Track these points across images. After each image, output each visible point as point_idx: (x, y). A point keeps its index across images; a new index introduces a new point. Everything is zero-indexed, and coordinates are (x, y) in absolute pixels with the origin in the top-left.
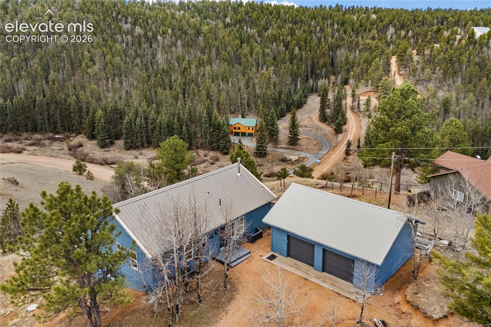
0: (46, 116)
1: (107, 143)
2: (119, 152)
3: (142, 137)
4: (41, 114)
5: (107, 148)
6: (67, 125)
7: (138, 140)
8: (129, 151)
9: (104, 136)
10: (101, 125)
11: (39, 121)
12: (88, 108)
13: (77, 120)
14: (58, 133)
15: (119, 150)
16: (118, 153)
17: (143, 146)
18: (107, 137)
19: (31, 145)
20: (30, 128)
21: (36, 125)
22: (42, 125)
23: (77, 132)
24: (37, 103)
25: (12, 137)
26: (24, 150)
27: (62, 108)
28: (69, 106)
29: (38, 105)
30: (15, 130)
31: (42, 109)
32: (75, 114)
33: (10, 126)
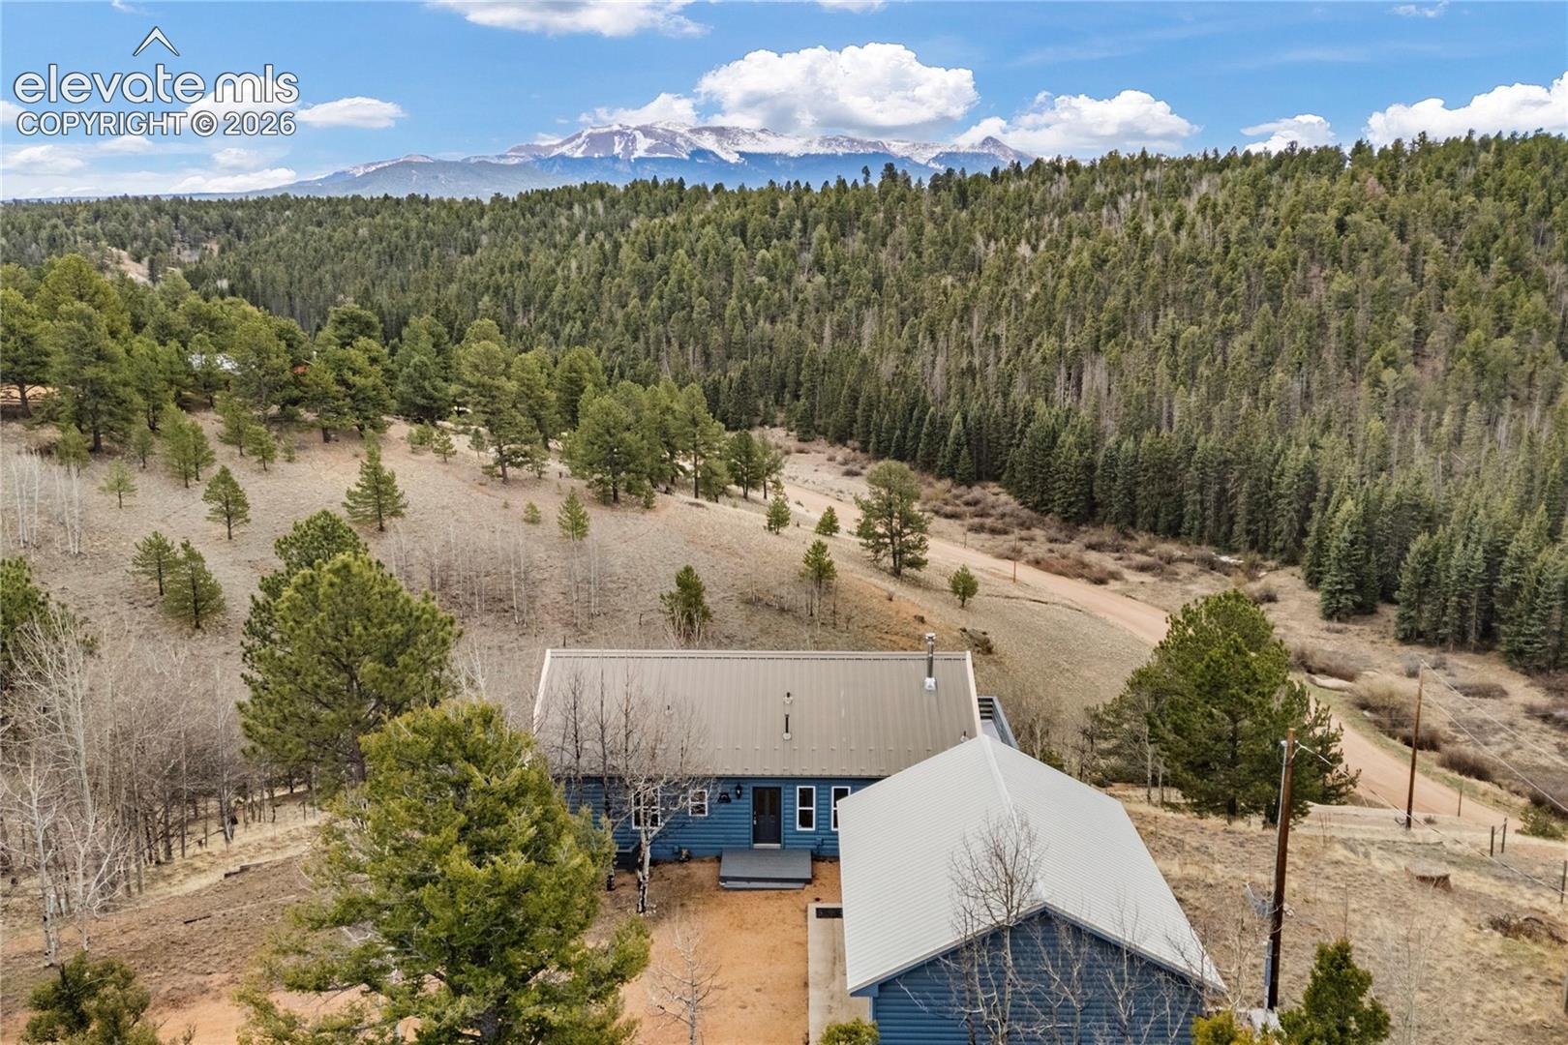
0: (1211, 496)
1: (1346, 606)
2: (1373, 642)
3: (1463, 611)
4: (1201, 489)
5: (1339, 620)
6: (1262, 532)
7: (1445, 619)
8: (1406, 648)
9: (1341, 583)
10: (1337, 547)
11: (1190, 507)
12: (1330, 491)
13: (1291, 520)
14: (1232, 551)
15: (1375, 637)
16: (1367, 645)
17: (1461, 643)
18: (1352, 587)
19: (1143, 569)
20: (1162, 524)
21: (1182, 516)
22: (1193, 519)
23: (1285, 556)
24: (1196, 457)
25: (1108, 539)
26: (1116, 579)
27: (1259, 479)
28: (1281, 475)
29: (1196, 462)
30: (1123, 523)
31: (1205, 474)
32: (1290, 503)
33: (1116, 508)
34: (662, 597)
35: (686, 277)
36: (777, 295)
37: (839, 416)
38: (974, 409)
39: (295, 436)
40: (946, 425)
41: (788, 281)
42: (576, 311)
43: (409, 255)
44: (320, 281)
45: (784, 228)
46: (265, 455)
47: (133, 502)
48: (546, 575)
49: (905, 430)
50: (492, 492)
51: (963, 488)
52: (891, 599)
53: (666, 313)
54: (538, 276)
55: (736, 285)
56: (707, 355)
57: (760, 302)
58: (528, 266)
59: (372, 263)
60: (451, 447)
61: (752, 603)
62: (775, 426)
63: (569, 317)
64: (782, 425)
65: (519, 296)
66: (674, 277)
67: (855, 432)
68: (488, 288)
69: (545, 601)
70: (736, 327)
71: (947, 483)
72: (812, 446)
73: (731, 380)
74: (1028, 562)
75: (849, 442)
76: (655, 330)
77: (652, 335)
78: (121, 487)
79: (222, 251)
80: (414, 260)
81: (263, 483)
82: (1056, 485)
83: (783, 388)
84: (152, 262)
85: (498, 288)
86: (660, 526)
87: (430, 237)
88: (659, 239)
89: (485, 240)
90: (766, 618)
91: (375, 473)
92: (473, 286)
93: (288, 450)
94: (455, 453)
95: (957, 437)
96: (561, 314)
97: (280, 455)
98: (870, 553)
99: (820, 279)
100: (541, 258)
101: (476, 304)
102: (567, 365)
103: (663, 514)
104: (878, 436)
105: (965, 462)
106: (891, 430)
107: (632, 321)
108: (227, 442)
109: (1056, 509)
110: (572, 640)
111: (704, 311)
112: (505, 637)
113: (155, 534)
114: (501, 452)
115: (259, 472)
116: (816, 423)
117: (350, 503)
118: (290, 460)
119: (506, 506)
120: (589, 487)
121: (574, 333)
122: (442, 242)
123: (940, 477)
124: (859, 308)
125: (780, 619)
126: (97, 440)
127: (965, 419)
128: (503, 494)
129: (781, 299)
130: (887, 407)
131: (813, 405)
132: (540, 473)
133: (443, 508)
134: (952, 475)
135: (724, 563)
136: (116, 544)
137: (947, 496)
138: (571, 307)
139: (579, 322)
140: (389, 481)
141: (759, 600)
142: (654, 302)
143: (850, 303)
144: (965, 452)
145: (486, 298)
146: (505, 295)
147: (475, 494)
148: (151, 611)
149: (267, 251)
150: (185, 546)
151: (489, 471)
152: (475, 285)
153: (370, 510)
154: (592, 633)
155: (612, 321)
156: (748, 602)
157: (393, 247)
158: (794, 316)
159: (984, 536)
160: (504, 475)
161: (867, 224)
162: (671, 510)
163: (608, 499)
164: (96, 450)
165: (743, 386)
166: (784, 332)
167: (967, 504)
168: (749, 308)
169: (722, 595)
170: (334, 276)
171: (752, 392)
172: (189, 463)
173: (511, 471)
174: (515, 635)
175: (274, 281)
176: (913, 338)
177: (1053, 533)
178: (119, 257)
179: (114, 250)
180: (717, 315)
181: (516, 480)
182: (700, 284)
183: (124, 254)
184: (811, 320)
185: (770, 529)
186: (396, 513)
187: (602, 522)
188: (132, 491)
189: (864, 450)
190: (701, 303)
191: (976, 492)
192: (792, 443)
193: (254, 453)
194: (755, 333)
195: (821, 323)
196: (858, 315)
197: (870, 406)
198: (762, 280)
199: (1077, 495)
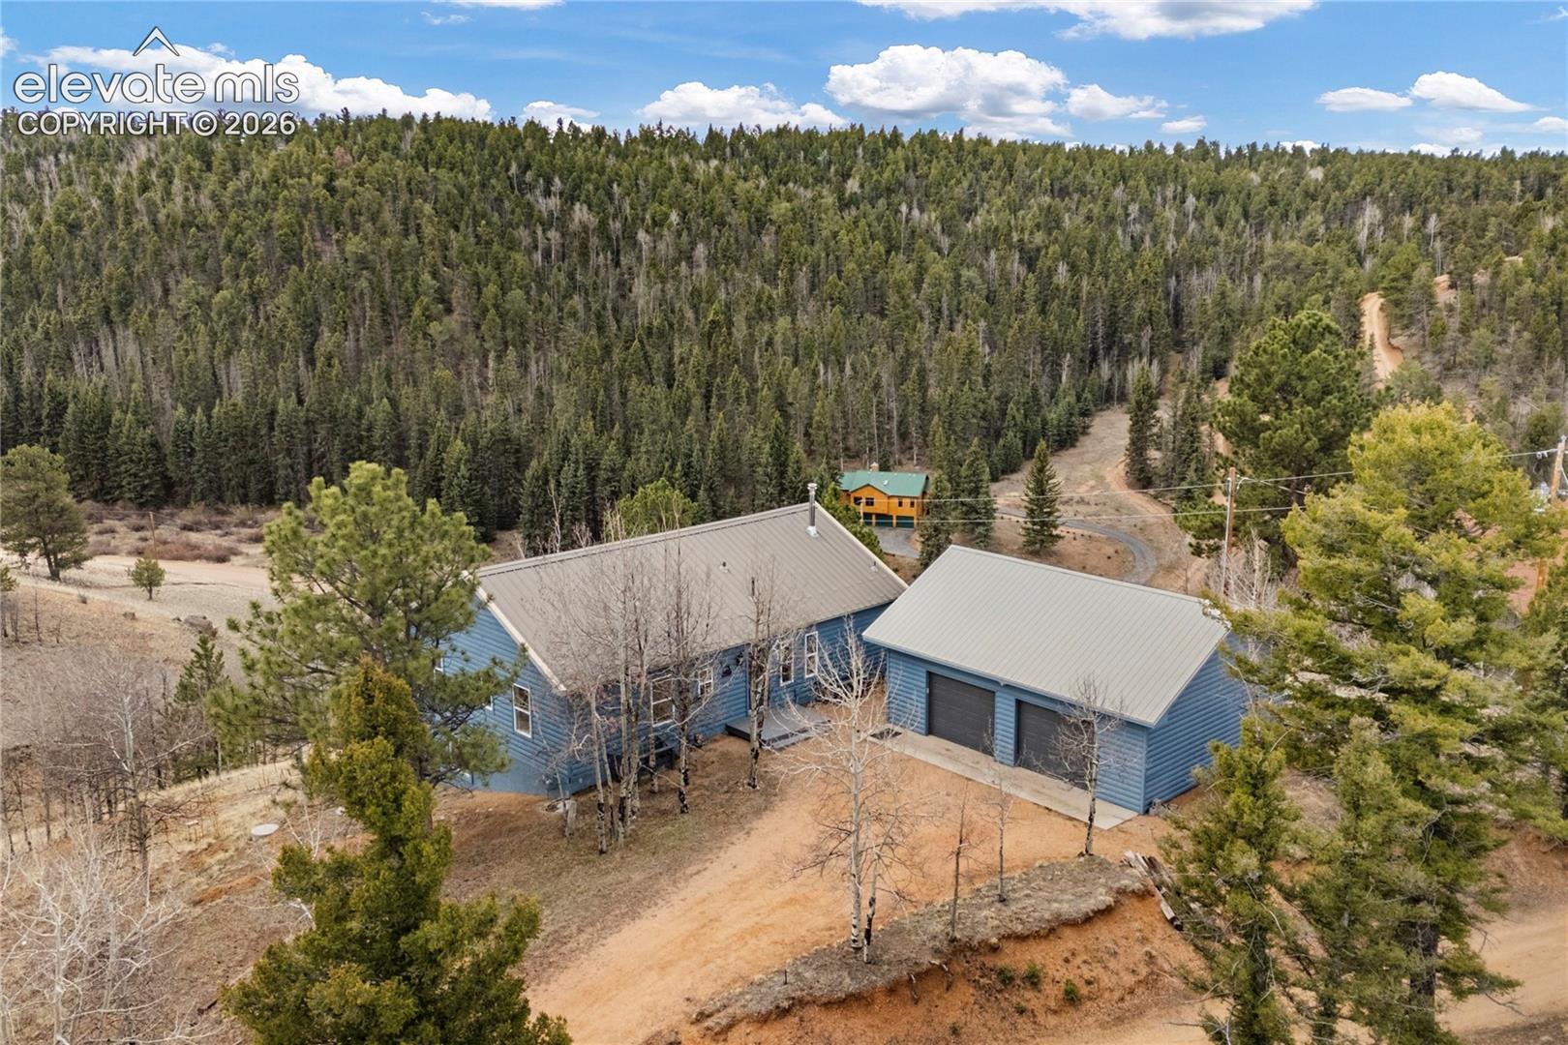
0: (302, 458)
4: (289, 452)
10: (459, 485)
11: (282, 472)
12: (423, 434)
18: (476, 519)
19: (256, 540)
20: (252, 495)
21: (272, 484)
22: (288, 483)
24: (278, 419)
25: (202, 518)
26: (235, 554)
27: (348, 435)
28: (369, 429)
29: (280, 426)
30: (211, 498)
31: (292, 436)
32: (385, 454)
33: (200, 485)
82: (123, 468)
109: (128, 495)
177: (134, 520)
199: (150, 476)
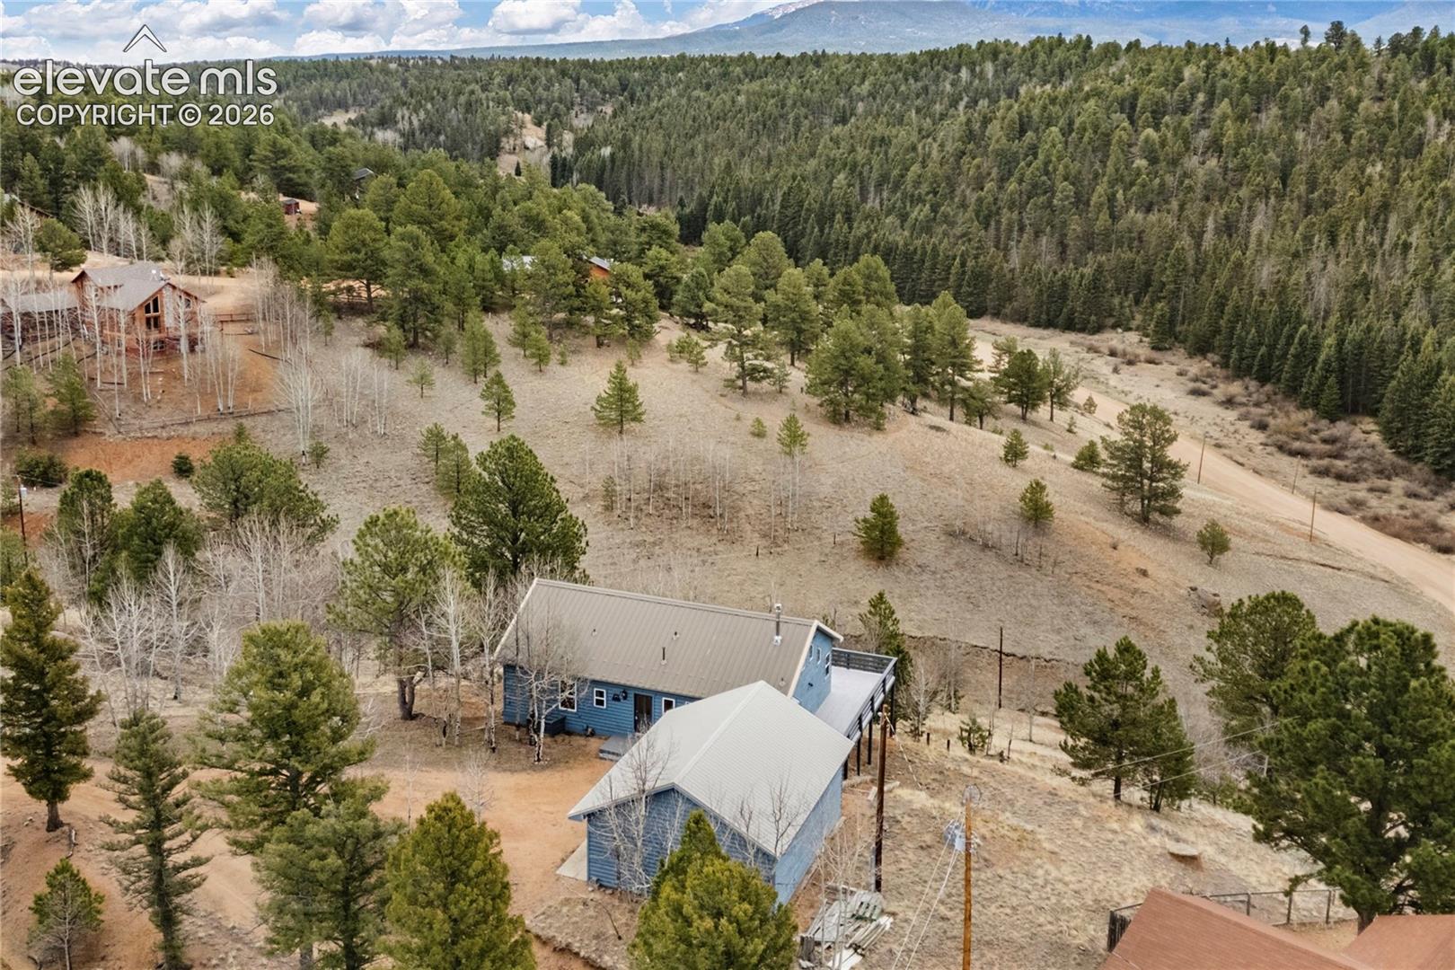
34: (857, 521)
35: (1054, 159)
36: (1157, 181)
37: (1201, 325)
38: (1354, 332)
39: (572, 341)
40: (1317, 347)
41: (1174, 162)
42: (928, 193)
43: (781, 124)
44: (692, 151)
45: (1184, 101)
46: (542, 359)
47: (431, 393)
48: (757, 488)
49: (1272, 347)
50: (730, 404)
51: (1324, 422)
52: (1115, 548)
53: (1025, 197)
54: (897, 154)
55: (1110, 169)
56: (1063, 247)
57: (1134, 189)
58: (890, 141)
59: (742, 134)
60: (703, 358)
61: (956, 535)
62: (1130, 329)
63: (921, 200)
64: (1137, 329)
65: (875, 175)
66: (1041, 157)
67: (1217, 344)
68: (845, 165)
69: (750, 511)
70: (1101, 216)
71: (1310, 413)
72: (1168, 356)
73: (1082, 276)
74: (1363, 519)
75: (1210, 355)
76: (1006, 216)
77: (1004, 221)
78: (423, 380)
79: (615, 115)
80: (786, 129)
81: (536, 383)
83: (1143, 286)
84: (549, 126)
85: (855, 165)
86: (884, 449)
87: (806, 104)
88: (1036, 112)
89: (860, 107)
90: (965, 552)
91: (620, 383)
92: (830, 163)
93: (562, 354)
94: (705, 364)
95: (1327, 363)
96: (912, 196)
97: (555, 358)
98: (1114, 495)
99: (1213, 163)
100: (902, 136)
101: (831, 182)
102: (841, 279)
103: (890, 438)
104: (1241, 351)
105: (1331, 392)
106: (1256, 345)
107: (984, 206)
108: (514, 344)
110: (765, 551)
111: (1067, 197)
112: (705, 541)
113: (436, 425)
114: (743, 368)
115: (535, 373)
116: (1178, 329)
117: (598, 408)
118: (563, 363)
119: (738, 418)
120: (821, 405)
121: (920, 218)
122: (817, 110)
123: (1303, 406)
124: (1252, 199)
125: (982, 555)
126: (416, 338)
127: (1341, 342)
128: (739, 407)
129: (1162, 185)
130: (1256, 319)
131: (1174, 310)
132: (781, 387)
133: (681, 416)
134: (1315, 406)
135: (938, 493)
136: (413, 428)
137: (1302, 429)
138: (924, 188)
139: (928, 206)
140: (632, 390)
141: (963, 533)
142: (1012, 186)
143: (1244, 192)
144: (1332, 380)
145: (841, 176)
146: (861, 173)
147: (714, 405)
148: (427, 487)
149: (652, 117)
150: (455, 438)
151: (730, 384)
152: (834, 160)
153: (614, 415)
154: (786, 546)
155: (963, 205)
156: (951, 534)
157: (766, 115)
158: (1175, 205)
159: (1328, 481)
160: (743, 388)
161: (1286, 98)
162: (903, 433)
163: (838, 417)
164: (413, 346)
165: (1096, 285)
166: (1158, 222)
167: (1325, 441)
168: (1120, 195)
169: (926, 524)
170: (706, 148)
171: (1105, 290)
172: (481, 361)
173: (751, 385)
174: (714, 540)
175: (649, 151)
176: (1308, 239)
177: (1417, 485)
178: (523, 122)
179: (520, 114)
180: (1081, 201)
181: (755, 393)
182: (1066, 167)
183: (527, 117)
184: (1192, 212)
185: (1007, 461)
186: (637, 419)
187: (824, 440)
188: (431, 384)
189: (1225, 365)
190: (1064, 188)
191: (1341, 428)
192: (1144, 351)
193: (533, 356)
194: (1122, 225)
195: (1204, 215)
196: (1250, 208)
197: (1237, 315)
198: (1141, 163)
